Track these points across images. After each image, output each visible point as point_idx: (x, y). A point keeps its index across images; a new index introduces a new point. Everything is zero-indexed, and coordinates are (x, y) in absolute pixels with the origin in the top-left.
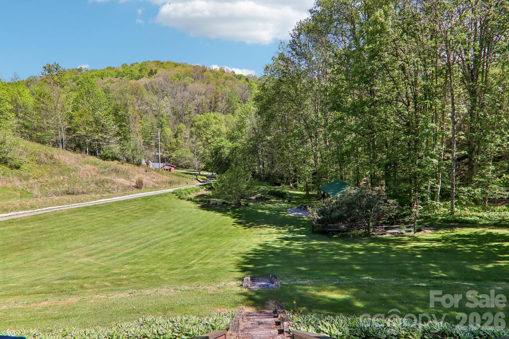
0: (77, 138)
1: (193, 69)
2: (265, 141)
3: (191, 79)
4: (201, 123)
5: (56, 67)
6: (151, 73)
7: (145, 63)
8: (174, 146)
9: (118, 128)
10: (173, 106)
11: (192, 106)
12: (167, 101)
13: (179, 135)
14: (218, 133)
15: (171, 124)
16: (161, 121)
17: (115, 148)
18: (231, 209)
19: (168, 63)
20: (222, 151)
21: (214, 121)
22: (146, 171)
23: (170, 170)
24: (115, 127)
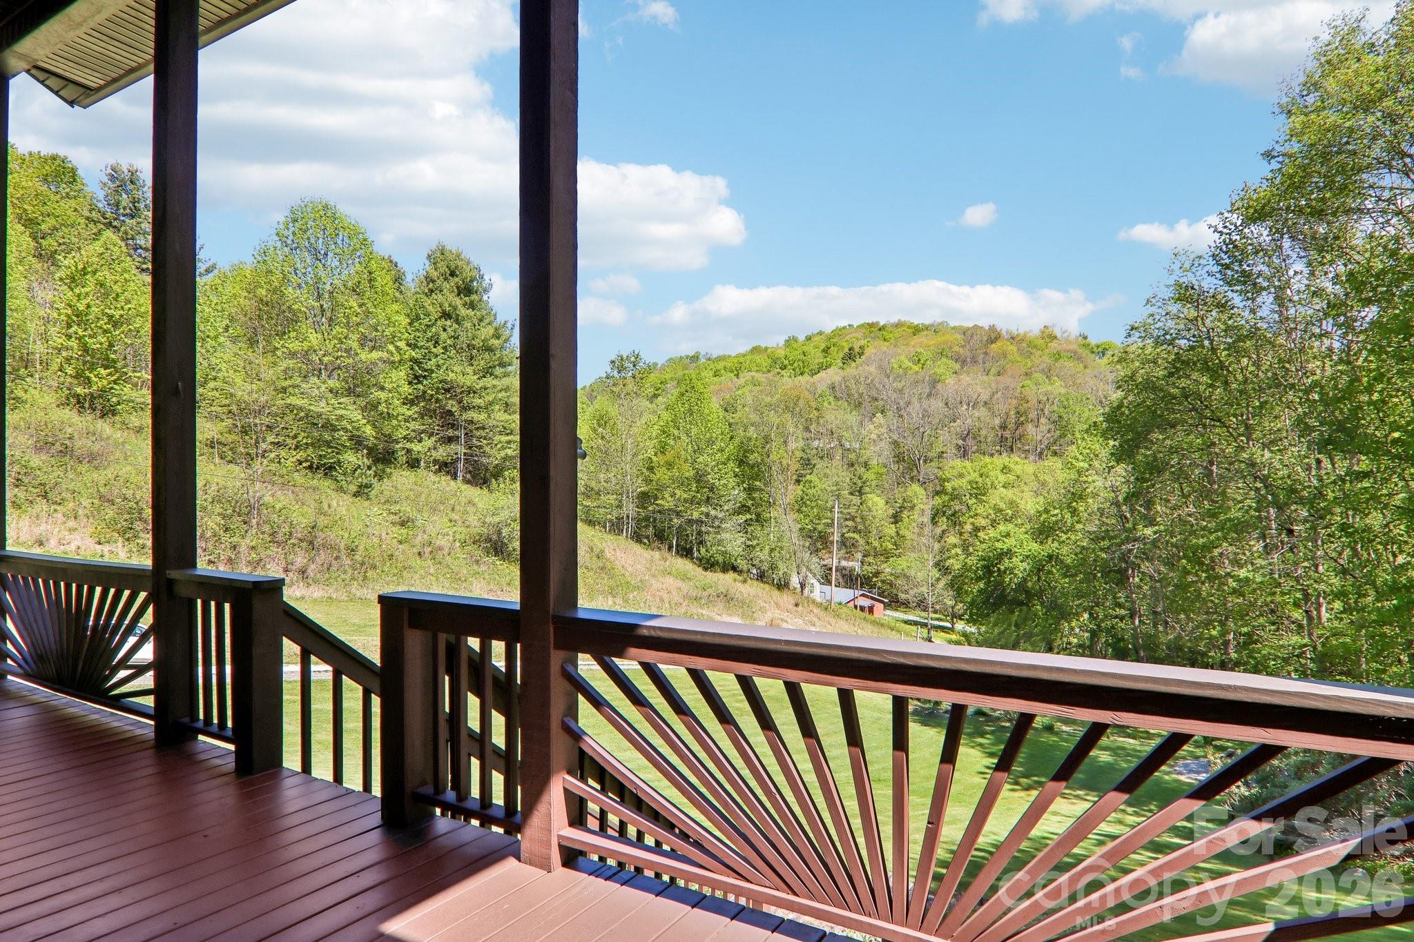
0: (658, 516)
1: (959, 337)
2: (1135, 540)
3: (952, 364)
4: (963, 483)
5: (633, 359)
6: (850, 356)
7: (839, 332)
8: (890, 546)
9: (743, 495)
10: (895, 437)
11: (946, 440)
12: (880, 426)
13: (905, 514)
14: (1010, 512)
15: (887, 486)
16: (860, 478)
17: (732, 541)
18: (992, 733)
19: (898, 325)
20: (1006, 563)
21: (1002, 478)
22: (797, 605)
23: (871, 610)
24: (737, 492)
